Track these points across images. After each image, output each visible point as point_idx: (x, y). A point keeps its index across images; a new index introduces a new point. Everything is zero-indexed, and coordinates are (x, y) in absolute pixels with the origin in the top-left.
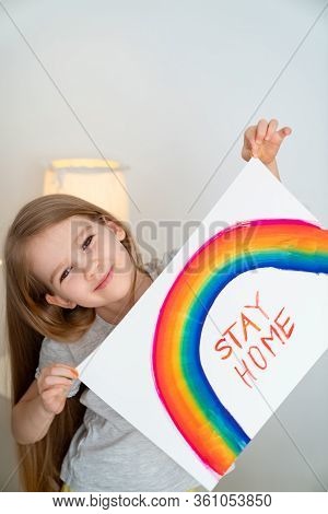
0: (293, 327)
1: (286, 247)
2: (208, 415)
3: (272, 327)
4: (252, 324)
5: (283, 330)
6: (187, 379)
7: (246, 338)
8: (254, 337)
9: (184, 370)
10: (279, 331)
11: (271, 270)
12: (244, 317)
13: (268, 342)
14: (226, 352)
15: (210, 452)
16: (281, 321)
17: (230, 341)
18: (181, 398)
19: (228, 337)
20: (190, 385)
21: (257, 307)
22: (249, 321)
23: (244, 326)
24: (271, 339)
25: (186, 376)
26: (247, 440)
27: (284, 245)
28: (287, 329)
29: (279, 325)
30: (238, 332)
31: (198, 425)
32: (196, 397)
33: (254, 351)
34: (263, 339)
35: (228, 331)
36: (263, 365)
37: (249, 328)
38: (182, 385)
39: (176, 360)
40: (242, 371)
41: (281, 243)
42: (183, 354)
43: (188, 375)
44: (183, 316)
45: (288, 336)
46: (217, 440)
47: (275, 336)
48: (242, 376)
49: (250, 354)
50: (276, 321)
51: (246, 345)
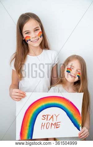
1: (72, 112)
2: (30, 126)
3: (55, 123)
4: (53, 119)
5: (57, 125)
6: (33, 115)
7: (49, 120)
8: (51, 122)
9: (34, 113)
12: (53, 116)
14: (44, 118)
15: (23, 133)
16: (58, 124)
17: (46, 117)
18: (28, 117)
19: (47, 116)
20: (32, 117)
21: (57, 117)
22: (53, 118)
23: (51, 117)
25: (33, 114)
27: (72, 111)
28: (58, 126)
30: (49, 117)
31: (26, 126)
32: (31, 120)
34: (52, 124)
35: (48, 115)
36: (47, 127)
37: (52, 119)
38: (31, 115)
39: (34, 110)
40: (43, 125)
42: (36, 110)
44: (43, 104)
45: (57, 128)
47: (54, 125)
48: (42, 126)
49: (47, 123)
50: (57, 123)
51: (48, 121)
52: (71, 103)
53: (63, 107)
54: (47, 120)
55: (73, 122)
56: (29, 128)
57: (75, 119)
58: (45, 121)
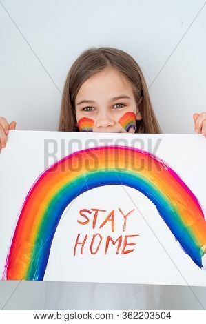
0: (132, 251)
1: (175, 204)
2: (38, 241)
3: (121, 237)
5: (126, 244)
7: (101, 227)
8: (106, 231)
10: (123, 243)
11: (154, 207)
12: (112, 214)
13: (110, 242)
14: (84, 220)
15: (17, 260)
16: (129, 240)
17: (91, 217)
18: (36, 213)
19: (94, 213)
20: (47, 213)
21: (125, 217)
22: (113, 219)
23: (108, 219)
24: (114, 243)
26: (41, 278)
28: (128, 248)
29: (126, 241)
30: (102, 217)
31: (28, 240)
32: (43, 224)
33: (97, 238)
34: (109, 238)
35: (97, 211)
36: (94, 250)
37: (109, 223)
39: (54, 191)
40: (81, 240)
41: (174, 199)
43: (52, 206)
45: (124, 253)
46: (27, 259)
47: (117, 244)
48: (77, 243)
49: (94, 236)
50: (126, 236)
51: (97, 230)
52: (171, 171)
53: (147, 184)
54: (94, 227)
55: (178, 238)
56: (37, 249)
57: (185, 229)
58: (88, 230)
